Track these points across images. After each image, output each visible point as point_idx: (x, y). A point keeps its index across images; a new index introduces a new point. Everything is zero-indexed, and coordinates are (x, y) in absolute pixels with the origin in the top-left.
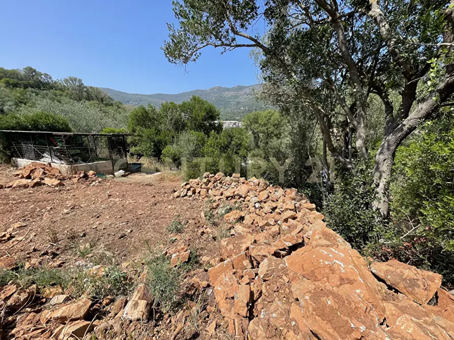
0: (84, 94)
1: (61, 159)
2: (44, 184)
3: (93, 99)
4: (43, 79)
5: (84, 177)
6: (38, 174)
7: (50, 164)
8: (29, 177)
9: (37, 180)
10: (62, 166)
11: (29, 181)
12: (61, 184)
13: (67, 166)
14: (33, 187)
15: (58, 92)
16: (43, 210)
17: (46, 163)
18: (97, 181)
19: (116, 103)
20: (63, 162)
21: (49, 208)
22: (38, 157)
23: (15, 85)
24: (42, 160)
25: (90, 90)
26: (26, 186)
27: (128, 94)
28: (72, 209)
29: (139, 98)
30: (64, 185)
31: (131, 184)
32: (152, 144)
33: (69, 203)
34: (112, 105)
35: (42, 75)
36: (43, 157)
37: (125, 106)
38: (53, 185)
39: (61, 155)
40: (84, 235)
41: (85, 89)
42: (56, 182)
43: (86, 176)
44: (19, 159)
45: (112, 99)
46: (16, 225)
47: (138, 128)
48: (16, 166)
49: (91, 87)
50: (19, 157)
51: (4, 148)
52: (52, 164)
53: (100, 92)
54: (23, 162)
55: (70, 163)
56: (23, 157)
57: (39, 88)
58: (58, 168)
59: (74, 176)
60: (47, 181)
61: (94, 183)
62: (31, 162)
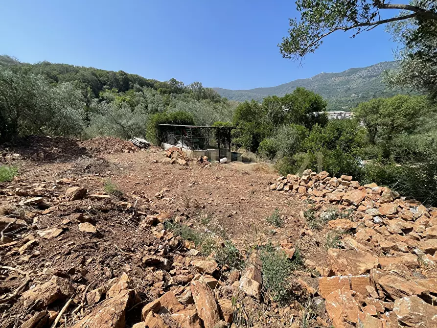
0: (203, 95)
1: (187, 146)
2: (178, 163)
3: (207, 98)
4: (179, 86)
5: (200, 160)
6: (175, 155)
8: (170, 157)
9: (174, 159)
10: (187, 150)
11: (170, 159)
12: (187, 164)
13: (191, 151)
14: (172, 164)
15: (187, 95)
16: (178, 182)
17: (179, 148)
18: (208, 165)
19: (223, 100)
20: (189, 148)
21: (181, 181)
22: (175, 143)
23: (165, 92)
24: (177, 145)
25: (206, 91)
26: (168, 163)
27: (232, 91)
28: (193, 184)
29: (241, 94)
30: (188, 165)
31: (232, 171)
32: (252, 136)
33: (192, 179)
34: (220, 102)
35: (179, 83)
36: (178, 143)
37: (230, 101)
38: (182, 164)
39: (188, 143)
40: (204, 208)
41: (203, 91)
42: (185, 162)
43: (202, 160)
44: (165, 144)
45: (220, 97)
46: (165, 189)
47: (241, 122)
48: (163, 148)
49: (207, 88)
50: (165, 142)
51: (159, 136)
52: (182, 149)
53: (212, 92)
54: (167, 146)
55: (193, 149)
56: (167, 142)
57: (177, 93)
58: (186, 152)
59: (194, 159)
60: (179, 160)
61: (206, 166)
62: (171, 146)
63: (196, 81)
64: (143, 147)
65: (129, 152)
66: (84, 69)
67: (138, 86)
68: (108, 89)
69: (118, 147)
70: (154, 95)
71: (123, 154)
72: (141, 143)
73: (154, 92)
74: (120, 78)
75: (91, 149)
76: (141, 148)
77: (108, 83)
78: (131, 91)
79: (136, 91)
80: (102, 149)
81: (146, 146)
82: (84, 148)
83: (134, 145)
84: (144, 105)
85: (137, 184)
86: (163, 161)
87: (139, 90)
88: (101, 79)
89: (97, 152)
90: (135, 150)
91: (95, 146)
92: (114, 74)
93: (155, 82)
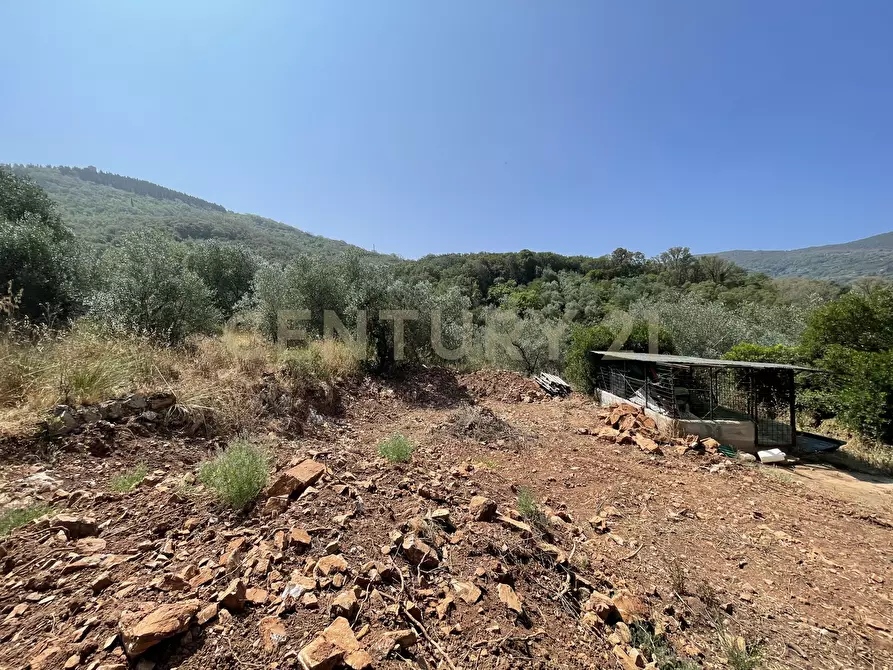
0: (689, 272)
1: (660, 405)
2: (635, 443)
3: (704, 279)
4: (634, 261)
5: (696, 448)
6: (628, 423)
7: (643, 410)
8: (616, 426)
9: (626, 434)
10: (659, 417)
11: (617, 432)
12: (658, 452)
13: (669, 419)
14: (621, 444)
15: (650, 276)
16: (640, 497)
17: (638, 407)
18: (721, 465)
19: (752, 278)
20: (663, 410)
21: (647, 496)
22: (628, 395)
23: (601, 277)
24: (632, 399)
25: (701, 263)
26: (612, 440)
27: (784, 253)
28: (682, 513)
29: (817, 259)
30: (662, 454)
31: (809, 498)
32: (883, 394)
33: (678, 499)
34: (742, 284)
35: (632, 255)
36: (635, 395)
37: (777, 280)
38: (646, 449)
39: (660, 397)
40: (729, 610)
41: (693, 263)
42: (653, 446)
43: (700, 448)
44: (604, 392)
45: (744, 272)
48: (599, 400)
49: (704, 258)
50: (603, 388)
51: (591, 374)
52: (646, 409)
53: (720, 264)
54: (608, 397)
55: (674, 414)
56: (609, 390)
57: (626, 275)
58: (655, 418)
59: (678, 440)
60: (639, 438)
61: (715, 468)
62: (619, 400)
63: (674, 246)
64: (556, 394)
65: (531, 401)
66: (473, 256)
67: (551, 272)
68: (502, 282)
69: (513, 390)
70: (579, 284)
71: (521, 404)
72: (553, 384)
73: (579, 278)
74: (521, 261)
75: (474, 390)
76: (553, 395)
77: (503, 272)
78: (536, 281)
79: (546, 281)
80: (488, 391)
81: (563, 392)
82: (465, 388)
83: (541, 387)
84: (557, 304)
85: (551, 480)
86: (600, 435)
87: (551, 278)
88: (494, 267)
89: (481, 396)
90: (541, 398)
91: (479, 385)
92: (514, 256)
93: (582, 259)
